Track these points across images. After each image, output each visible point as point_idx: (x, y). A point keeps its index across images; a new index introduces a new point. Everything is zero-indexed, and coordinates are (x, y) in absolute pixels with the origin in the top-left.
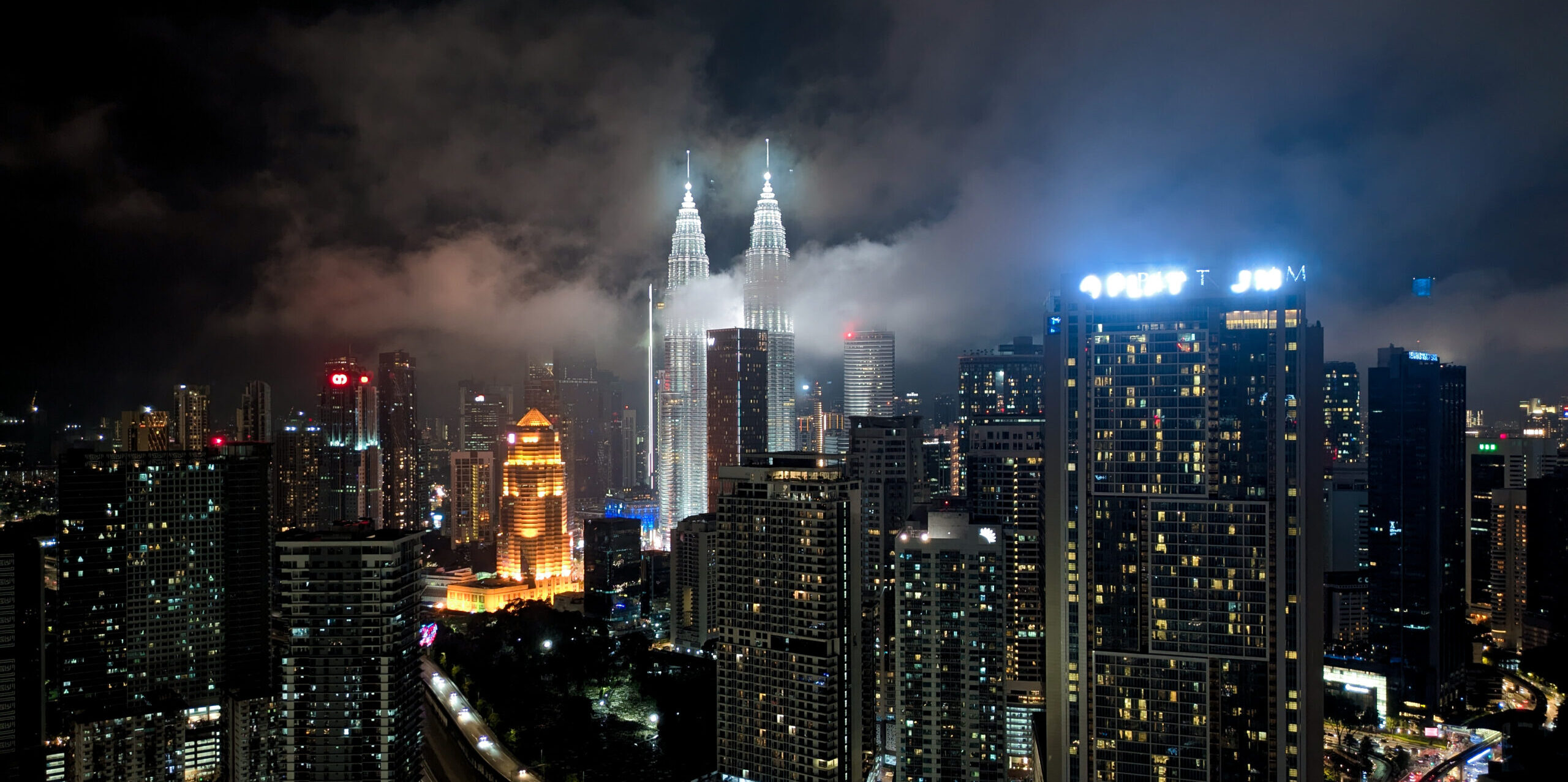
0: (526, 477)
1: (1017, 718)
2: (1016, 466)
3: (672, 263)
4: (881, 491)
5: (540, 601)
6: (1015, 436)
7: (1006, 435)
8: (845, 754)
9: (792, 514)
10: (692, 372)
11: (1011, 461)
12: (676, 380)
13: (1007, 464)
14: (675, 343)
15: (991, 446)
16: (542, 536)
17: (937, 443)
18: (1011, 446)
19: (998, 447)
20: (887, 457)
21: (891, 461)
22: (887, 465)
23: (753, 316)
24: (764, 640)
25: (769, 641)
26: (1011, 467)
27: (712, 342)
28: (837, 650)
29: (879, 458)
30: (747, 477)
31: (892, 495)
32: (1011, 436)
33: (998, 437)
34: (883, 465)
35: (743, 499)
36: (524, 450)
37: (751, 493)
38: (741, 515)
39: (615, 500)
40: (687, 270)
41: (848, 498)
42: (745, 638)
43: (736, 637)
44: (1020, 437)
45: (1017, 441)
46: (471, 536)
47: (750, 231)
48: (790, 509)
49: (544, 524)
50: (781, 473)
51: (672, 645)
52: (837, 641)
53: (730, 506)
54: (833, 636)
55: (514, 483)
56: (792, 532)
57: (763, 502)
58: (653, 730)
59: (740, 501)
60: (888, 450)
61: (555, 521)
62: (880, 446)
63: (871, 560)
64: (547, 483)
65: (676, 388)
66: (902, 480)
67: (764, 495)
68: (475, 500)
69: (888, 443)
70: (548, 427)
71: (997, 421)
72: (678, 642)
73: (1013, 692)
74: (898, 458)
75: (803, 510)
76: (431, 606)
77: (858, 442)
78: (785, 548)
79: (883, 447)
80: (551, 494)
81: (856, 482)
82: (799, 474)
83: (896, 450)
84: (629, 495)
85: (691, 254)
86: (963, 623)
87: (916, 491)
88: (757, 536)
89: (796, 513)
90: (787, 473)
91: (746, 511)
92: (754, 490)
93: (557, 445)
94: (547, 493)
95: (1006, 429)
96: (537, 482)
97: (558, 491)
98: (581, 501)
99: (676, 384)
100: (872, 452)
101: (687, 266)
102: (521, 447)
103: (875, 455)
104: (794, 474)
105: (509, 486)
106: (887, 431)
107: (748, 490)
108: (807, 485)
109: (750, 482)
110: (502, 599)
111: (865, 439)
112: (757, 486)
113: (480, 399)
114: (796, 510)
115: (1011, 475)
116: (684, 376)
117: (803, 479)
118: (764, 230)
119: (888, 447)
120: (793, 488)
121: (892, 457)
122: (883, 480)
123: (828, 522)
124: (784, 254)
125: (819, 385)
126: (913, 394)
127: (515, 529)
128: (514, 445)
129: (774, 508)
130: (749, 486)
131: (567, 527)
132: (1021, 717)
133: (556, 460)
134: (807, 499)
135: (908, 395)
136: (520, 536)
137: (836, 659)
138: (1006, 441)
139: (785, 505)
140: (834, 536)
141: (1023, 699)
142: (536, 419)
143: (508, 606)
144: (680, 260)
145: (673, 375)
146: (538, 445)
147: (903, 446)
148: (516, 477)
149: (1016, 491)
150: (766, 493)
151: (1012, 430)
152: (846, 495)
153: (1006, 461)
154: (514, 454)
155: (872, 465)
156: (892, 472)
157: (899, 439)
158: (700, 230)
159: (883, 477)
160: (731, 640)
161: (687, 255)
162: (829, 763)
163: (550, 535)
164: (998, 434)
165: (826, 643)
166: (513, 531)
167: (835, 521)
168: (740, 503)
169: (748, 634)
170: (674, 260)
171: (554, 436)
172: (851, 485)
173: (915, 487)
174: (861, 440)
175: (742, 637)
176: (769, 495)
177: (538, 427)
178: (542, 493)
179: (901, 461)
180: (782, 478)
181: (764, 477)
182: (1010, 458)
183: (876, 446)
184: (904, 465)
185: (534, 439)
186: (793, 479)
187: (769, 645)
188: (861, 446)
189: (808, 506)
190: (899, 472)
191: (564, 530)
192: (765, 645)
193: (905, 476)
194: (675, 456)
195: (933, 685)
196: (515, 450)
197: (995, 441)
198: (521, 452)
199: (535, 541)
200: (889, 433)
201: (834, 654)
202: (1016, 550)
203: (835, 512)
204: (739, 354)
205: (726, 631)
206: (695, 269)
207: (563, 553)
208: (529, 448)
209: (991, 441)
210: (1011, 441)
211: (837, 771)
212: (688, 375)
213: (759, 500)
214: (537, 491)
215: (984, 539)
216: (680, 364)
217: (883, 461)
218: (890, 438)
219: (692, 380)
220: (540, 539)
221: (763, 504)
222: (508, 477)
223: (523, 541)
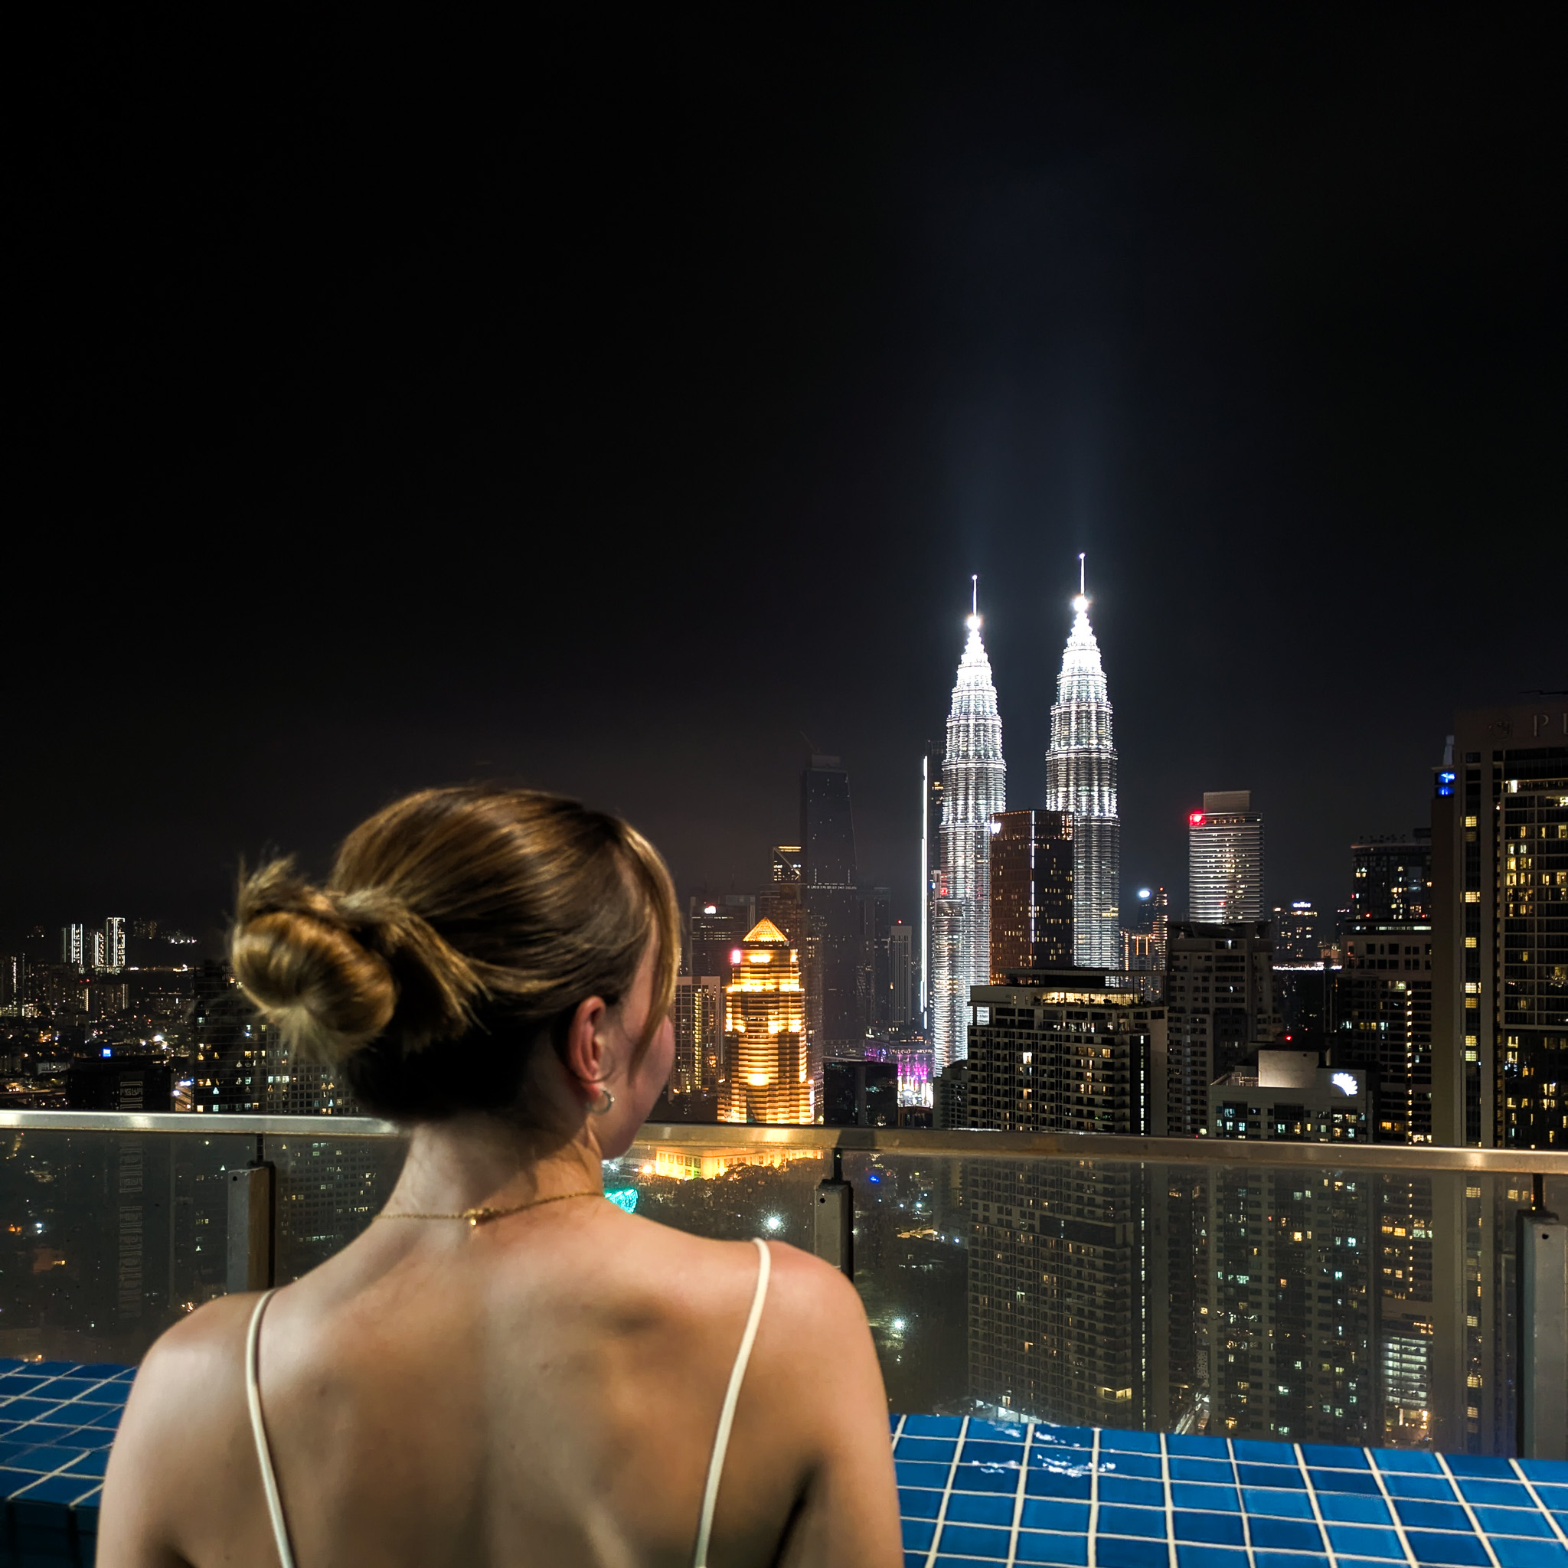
0: (754, 1006)
1: (1411, 1353)
2: (1409, 993)
3: (952, 727)
4: (1209, 1026)
5: (770, 1168)
6: (1408, 950)
7: (1394, 949)
8: (1142, 1383)
9: (1068, 1051)
10: (976, 872)
11: (1401, 986)
12: (955, 883)
13: (1395, 990)
14: (955, 834)
15: (1372, 964)
16: (774, 1084)
17: (1322, 968)
18: (1402, 964)
19: (1382, 964)
20: (1217, 979)
21: (1224, 985)
22: (1217, 989)
23: (1060, 795)
24: (1030, 1222)
25: (1037, 1223)
26: (1401, 995)
27: (996, 828)
28: (1131, 1239)
29: (1205, 979)
30: (1008, 1000)
31: (1226, 1031)
32: (1402, 950)
33: (1382, 952)
34: (1212, 989)
35: (1002, 1030)
36: (752, 973)
37: (1013, 1021)
38: (999, 1052)
39: (878, 1043)
40: (971, 736)
41: (1148, 1031)
42: (1004, 1217)
43: (994, 1216)
44: (1416, 951)
45: (1412, 957)
46: (692, 1084)
47: (1057, 680)
48: (1065, 1044)
49: (777, 1069)
50: (1055, 995)
51: (936, 1233)
52: (1130, 1226)
53: (984, 1039)
54: (1124, 1219)
55: (740, 1015)
56: (1068, 1075)
57: (1029, 1034)
58: (899, 1340)
59: (998, 1032)
60: (1219, 969)
61: (790, 1065)
62: (1208, 963)
63: (1194, 1121)
64: (781, 1016)
65: (955, 894)
66: (1240, 1011)
67: (1029, 1025)
68: (698, 1038)
69: (1219, 959)
70: (782, 943)
71: (1382, 928)
72: (942, 1229)
73: (1407, 1316)
74: (1236, 979)
75: (1082, 1046)
76: (636, 1170)
77: (1177, 958)
78: (1059, 1097)
79: (1212, 964)
80: (786, 1030)
81: (1160, 1008)
82: (1078, 996)
83: (1230, 969)
84: (896, 1037)
85: (977, 713)
86: (1309, 1209)
87: (1260, 1026)
88: (1021, 1080)
89: (1073, 1049)
90: (1062, 995)
91: (1006, 1046)
92: (1017, 1018)
93: (794, 966)
94: (781, 1028)
95: (1394, 940)
96: (768, 1014)
97: (796, 1025)
98: (835, 1043)
99: (955, 888)
100: (1196, 970)
101: (971, 729)
102: (748, 969)
103: (1200, 975)
104: (1071, 997)
105: (733, 1018)
106: (1217, 943)
107: (1009, 1018)
108: (1089, 1011)
109: (1011, 1007)
110: (722, 1163)
111: (1187, 954)
112: (1022, 1012)
113: (711, 910)
114: (1073, 1046)
115: (1403, 1007)
116: (966, 877)
117: (1082, 1003)
118: (1076, 678)
119: (1219, 964)
120: (1069, 1015)
121: (1225, 979)
122: (1212, 1011)
123: (1117, 1062)
124: (1104, 709)
125: (1163, 892)
126: (1303, 905)
127: (740, 1075)
128: (739, 966)
129: (1044, 1043)
130: (1011, 1012)
131: (807, 1073)
132: (1417, 1353)
133: (791, 985)
134: (1089, 1030)
135: (1296, 905)
136: (746, 1084)
137: (1128, 1251)
138: (1393, 957)
139: (1058, 1038)
140: (1127, 1082)
141: (1420, 1327)
142: (767, 932)
143: (728, 1174)
144: (962, 722)
145: (951, 875)
146: (770, 965)
147: (1240, 964)
148: (742, 1007)
149: (1409, 1029)
150: (1033, 1022)
151: (1403, 942)
152: (1144, 1026)
153: (1394, 985)
154: (740, 978)
155: (1196, 989)
156: (1225, 1000)
157: (1235, 953)
158: (991, 682)
159: (1212, 1005)
160: (986, 1220)
161: (972, 716)
162: (1119, 1393)
163: (785, 1083)
164: (1382, 947)
165: (1114, 1229)
166: (737, 1077)
167: (1127, 1061)
168: (998, 1035)
169: (1009, 1213)
170: (956, 723)
171: (789, 954)
172: (1153, 1013)
173: (1259, 1021)
174: (1182, 954)
175: (1000, 1216)
176: (1035, 1025)
177: (770, 943)
178: (774, 1027)
179: (1239, 985)
180: (1055, 1001)
181: (1030, 1000)
182: (1400, 981)
183: (1202, 964)
184: (1242, 989)
185: (763, 957)
186: (1071, 1004)
187: (1037, 1229)
188: (1180, 963)
189: (1090, 1040)
190: (1236, 1000)
191: (802, 1076)
192: (1031, 1228)
193: (1244, 1005)
194: (953, 984)
195: (1265, 1293)
196: (740, 972)
197: (1377, 956)
198: (748, 975)
199: (765, 1091)
200: (1223, 946)
201: (1125, 1244)
202: (1410, 1113)
203: (1127, 1049)
204: (1034, 845)
205: (981, 1207)
206: (982, 733)
207: (801, 1108)
208: (757, 968)
209: (1371, 957)
210: (1401, 957)
211: (1130, 1405)
212: (971, 876)
213: (1023, 1031)
214: (767, 1026)
215: (1339, 1089)
216: (960, 862)
217: (1212, 984)
218: (1222, 952)
219: (976, 882)
220: (771, 1088)
221: (1029, 1036)
222: (732, 1007)
223: (749, 1090)
